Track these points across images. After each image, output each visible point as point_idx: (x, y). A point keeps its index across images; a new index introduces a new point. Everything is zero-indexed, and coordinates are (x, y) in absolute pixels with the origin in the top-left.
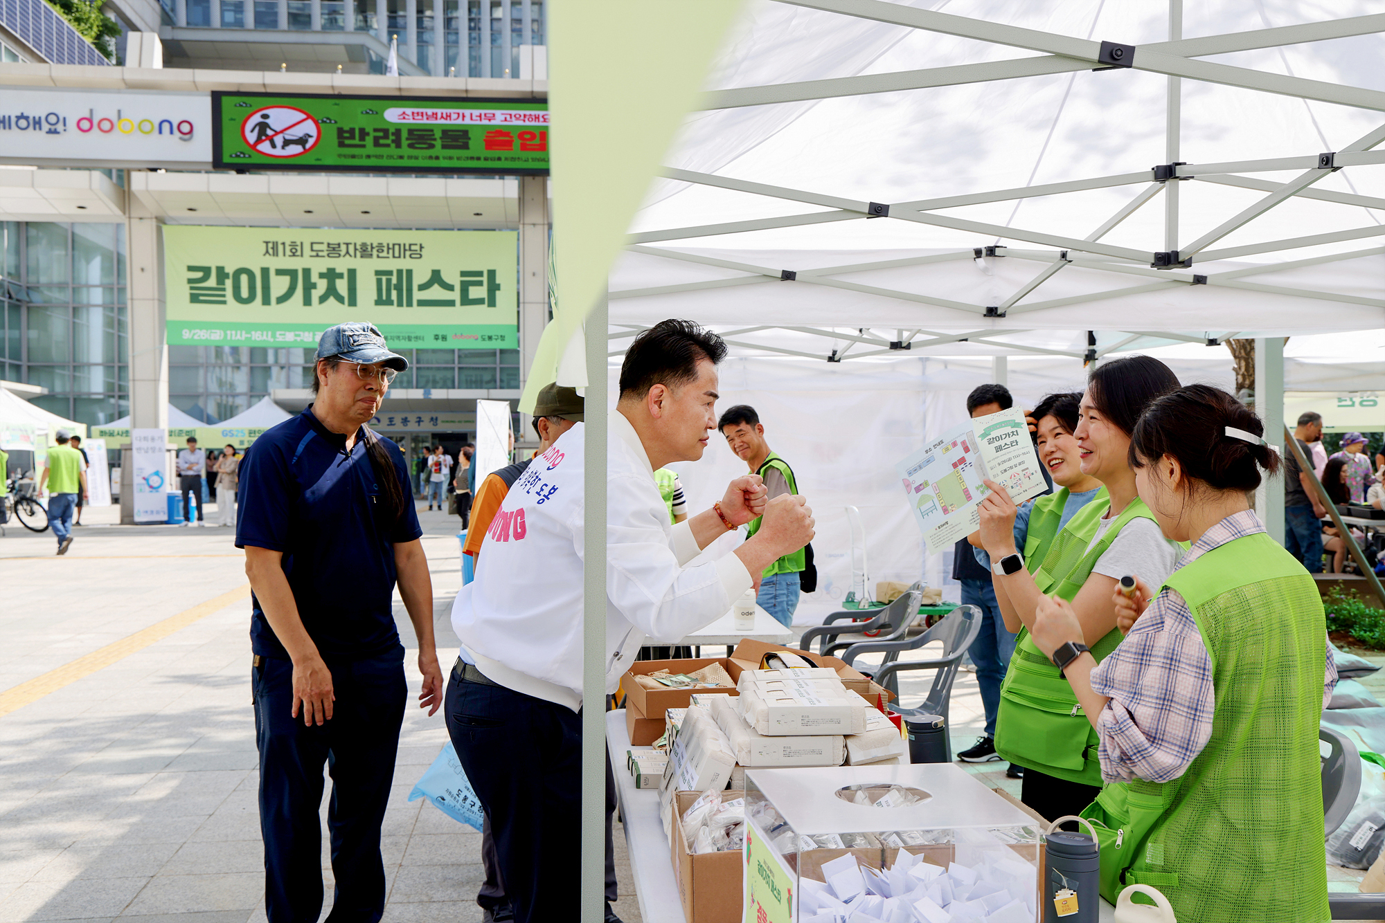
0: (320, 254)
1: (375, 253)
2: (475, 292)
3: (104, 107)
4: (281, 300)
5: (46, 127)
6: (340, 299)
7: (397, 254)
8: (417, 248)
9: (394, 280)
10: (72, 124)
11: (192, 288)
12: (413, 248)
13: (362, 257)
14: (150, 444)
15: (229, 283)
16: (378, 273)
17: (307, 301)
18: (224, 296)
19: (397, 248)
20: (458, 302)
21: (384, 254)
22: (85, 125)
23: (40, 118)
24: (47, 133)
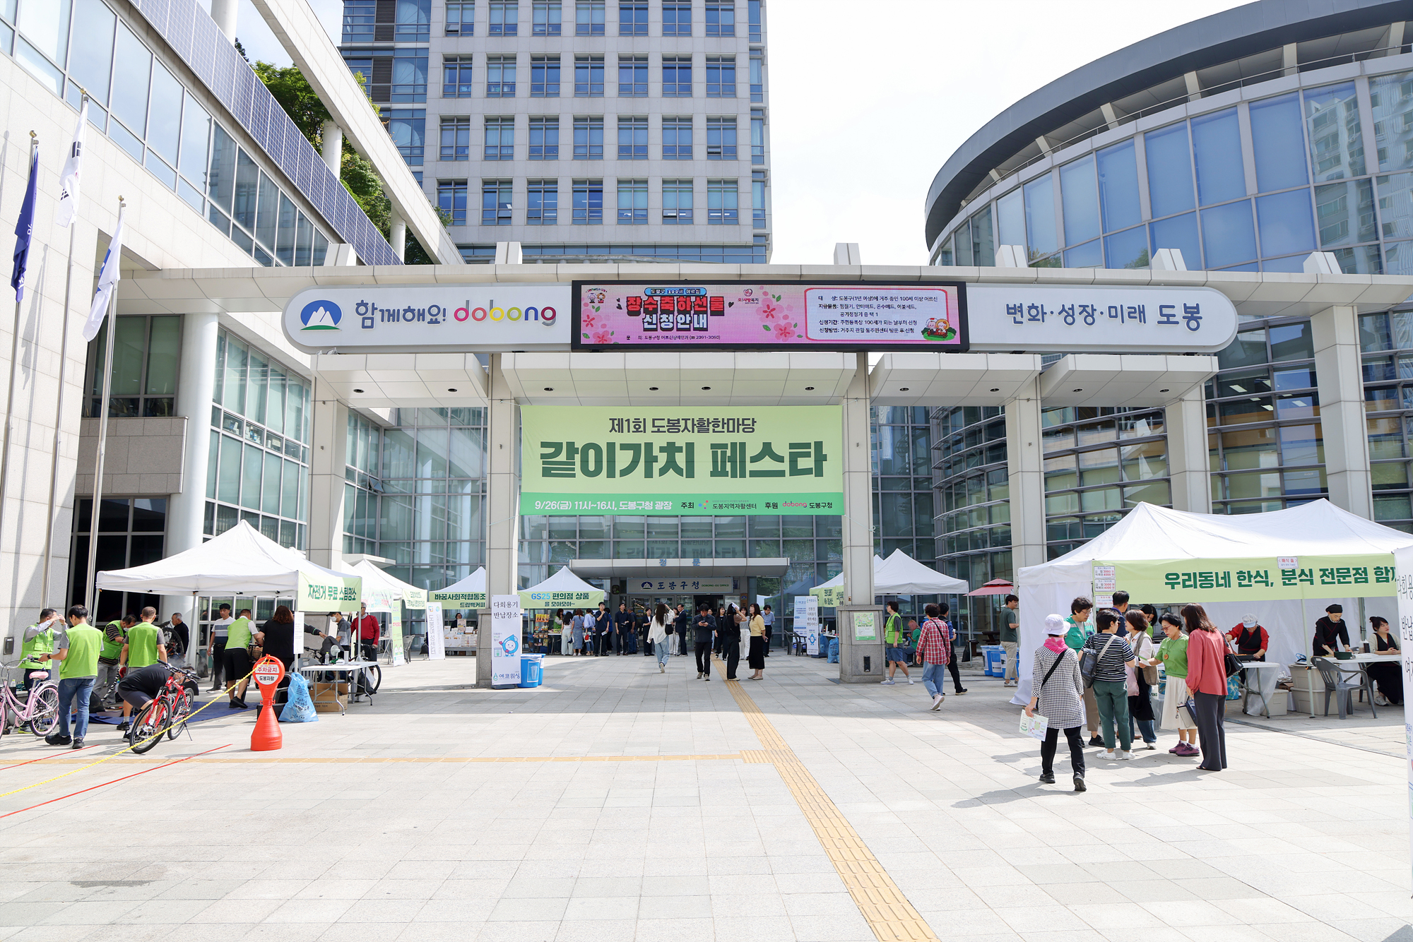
0: (661, 429)
1: (711, 427)
2: (803, 463)
3: (479, 298)
4: (625, 472)
5: (428, 318)
6: (679, 471)
7: (731, 429)
8: (750, 422)
9: (729, 454)
10: (450, 314)
11: (544, 463)
12: (746, 422)
13: (699, 432)
14: (507, 610)
15: (578, 457)
16: (713, 446)
17: (649, 474)
18: (573, 469)
19: (731, 422)
20: (787, 473)
21: (720, 429)
22: (462, 314)
23: (424, 310)
24: (429, 323)
